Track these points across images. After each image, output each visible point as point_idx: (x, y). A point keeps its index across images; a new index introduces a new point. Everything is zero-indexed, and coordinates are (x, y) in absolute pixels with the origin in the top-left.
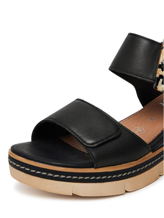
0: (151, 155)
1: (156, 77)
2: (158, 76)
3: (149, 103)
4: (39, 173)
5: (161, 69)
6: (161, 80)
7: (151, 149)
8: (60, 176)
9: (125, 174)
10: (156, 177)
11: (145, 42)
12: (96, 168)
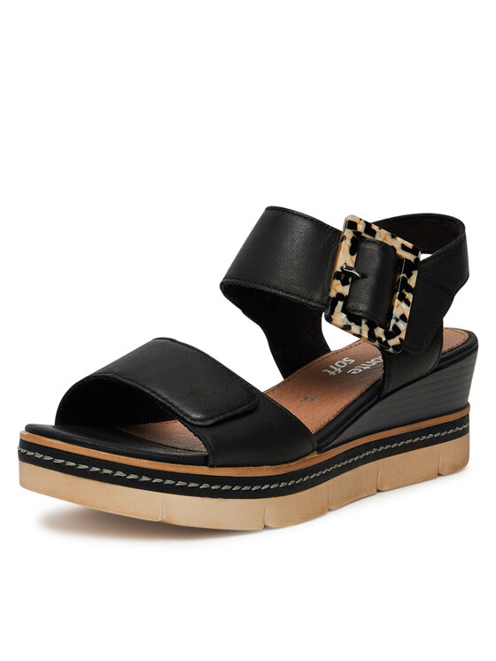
0: (315, 459)
1: (330, 297)
2: (333, 294)
3: (300, 370)
4: (97, 472)
5: (339, 282)
6: (340, 304)
7: (316, 445)
8: (140, 478)
9: (266, 487)
10: (323, 507)
11: (306, 225)
12: (212, 466)
